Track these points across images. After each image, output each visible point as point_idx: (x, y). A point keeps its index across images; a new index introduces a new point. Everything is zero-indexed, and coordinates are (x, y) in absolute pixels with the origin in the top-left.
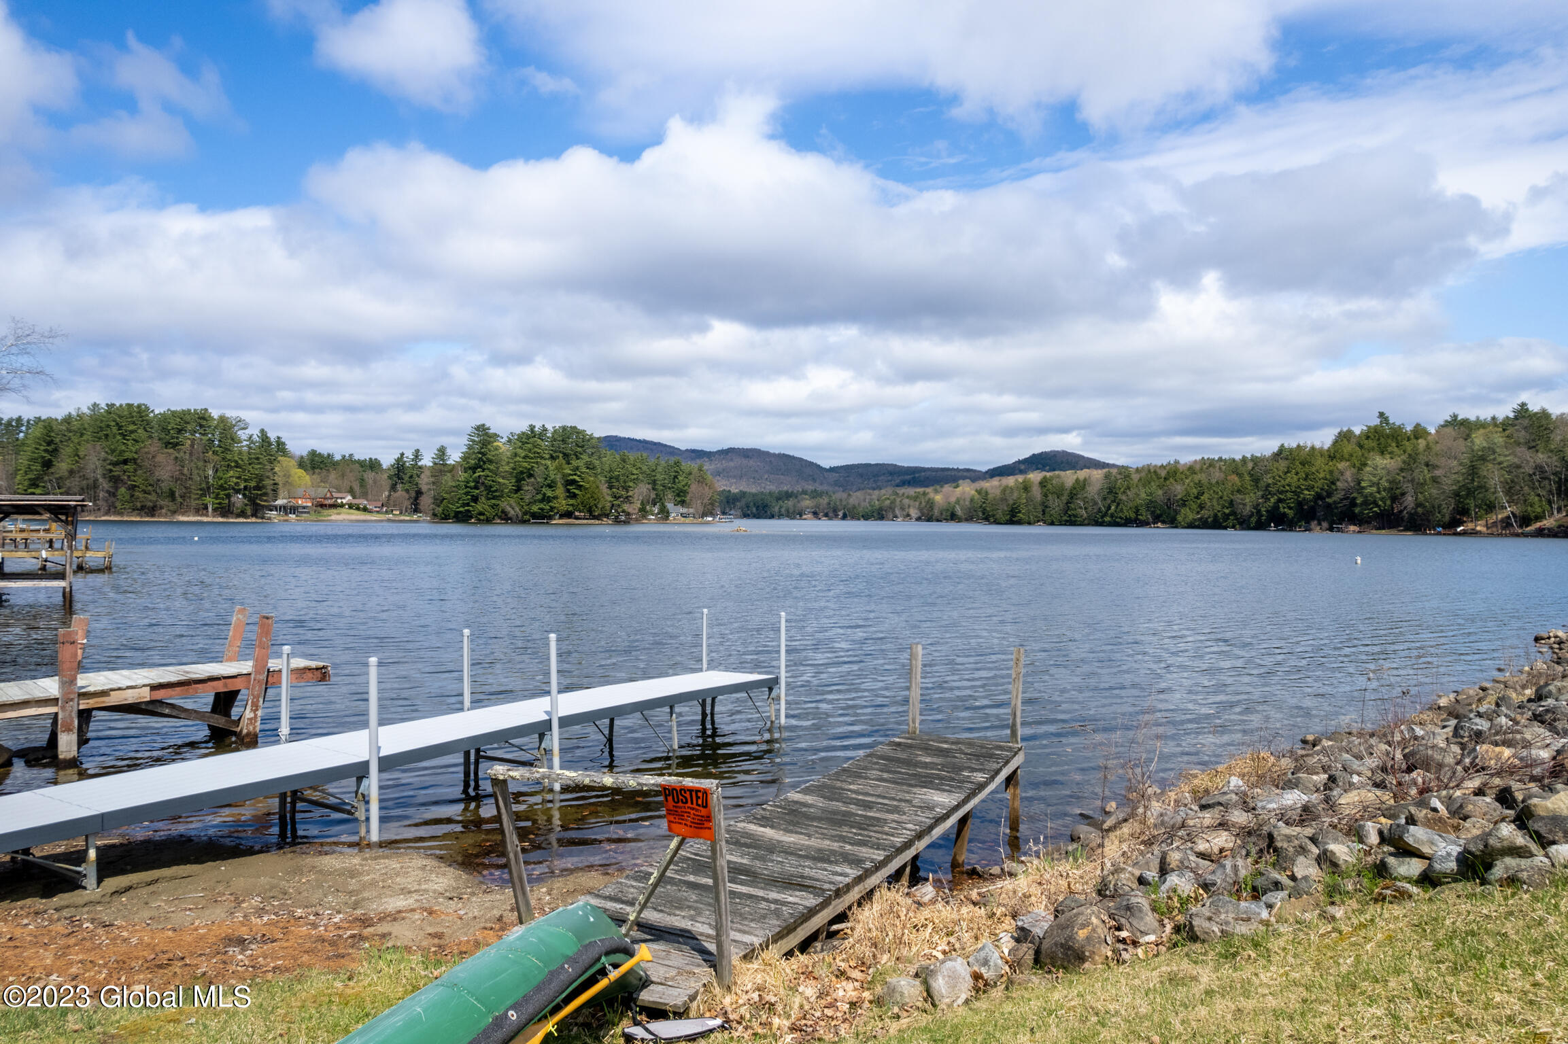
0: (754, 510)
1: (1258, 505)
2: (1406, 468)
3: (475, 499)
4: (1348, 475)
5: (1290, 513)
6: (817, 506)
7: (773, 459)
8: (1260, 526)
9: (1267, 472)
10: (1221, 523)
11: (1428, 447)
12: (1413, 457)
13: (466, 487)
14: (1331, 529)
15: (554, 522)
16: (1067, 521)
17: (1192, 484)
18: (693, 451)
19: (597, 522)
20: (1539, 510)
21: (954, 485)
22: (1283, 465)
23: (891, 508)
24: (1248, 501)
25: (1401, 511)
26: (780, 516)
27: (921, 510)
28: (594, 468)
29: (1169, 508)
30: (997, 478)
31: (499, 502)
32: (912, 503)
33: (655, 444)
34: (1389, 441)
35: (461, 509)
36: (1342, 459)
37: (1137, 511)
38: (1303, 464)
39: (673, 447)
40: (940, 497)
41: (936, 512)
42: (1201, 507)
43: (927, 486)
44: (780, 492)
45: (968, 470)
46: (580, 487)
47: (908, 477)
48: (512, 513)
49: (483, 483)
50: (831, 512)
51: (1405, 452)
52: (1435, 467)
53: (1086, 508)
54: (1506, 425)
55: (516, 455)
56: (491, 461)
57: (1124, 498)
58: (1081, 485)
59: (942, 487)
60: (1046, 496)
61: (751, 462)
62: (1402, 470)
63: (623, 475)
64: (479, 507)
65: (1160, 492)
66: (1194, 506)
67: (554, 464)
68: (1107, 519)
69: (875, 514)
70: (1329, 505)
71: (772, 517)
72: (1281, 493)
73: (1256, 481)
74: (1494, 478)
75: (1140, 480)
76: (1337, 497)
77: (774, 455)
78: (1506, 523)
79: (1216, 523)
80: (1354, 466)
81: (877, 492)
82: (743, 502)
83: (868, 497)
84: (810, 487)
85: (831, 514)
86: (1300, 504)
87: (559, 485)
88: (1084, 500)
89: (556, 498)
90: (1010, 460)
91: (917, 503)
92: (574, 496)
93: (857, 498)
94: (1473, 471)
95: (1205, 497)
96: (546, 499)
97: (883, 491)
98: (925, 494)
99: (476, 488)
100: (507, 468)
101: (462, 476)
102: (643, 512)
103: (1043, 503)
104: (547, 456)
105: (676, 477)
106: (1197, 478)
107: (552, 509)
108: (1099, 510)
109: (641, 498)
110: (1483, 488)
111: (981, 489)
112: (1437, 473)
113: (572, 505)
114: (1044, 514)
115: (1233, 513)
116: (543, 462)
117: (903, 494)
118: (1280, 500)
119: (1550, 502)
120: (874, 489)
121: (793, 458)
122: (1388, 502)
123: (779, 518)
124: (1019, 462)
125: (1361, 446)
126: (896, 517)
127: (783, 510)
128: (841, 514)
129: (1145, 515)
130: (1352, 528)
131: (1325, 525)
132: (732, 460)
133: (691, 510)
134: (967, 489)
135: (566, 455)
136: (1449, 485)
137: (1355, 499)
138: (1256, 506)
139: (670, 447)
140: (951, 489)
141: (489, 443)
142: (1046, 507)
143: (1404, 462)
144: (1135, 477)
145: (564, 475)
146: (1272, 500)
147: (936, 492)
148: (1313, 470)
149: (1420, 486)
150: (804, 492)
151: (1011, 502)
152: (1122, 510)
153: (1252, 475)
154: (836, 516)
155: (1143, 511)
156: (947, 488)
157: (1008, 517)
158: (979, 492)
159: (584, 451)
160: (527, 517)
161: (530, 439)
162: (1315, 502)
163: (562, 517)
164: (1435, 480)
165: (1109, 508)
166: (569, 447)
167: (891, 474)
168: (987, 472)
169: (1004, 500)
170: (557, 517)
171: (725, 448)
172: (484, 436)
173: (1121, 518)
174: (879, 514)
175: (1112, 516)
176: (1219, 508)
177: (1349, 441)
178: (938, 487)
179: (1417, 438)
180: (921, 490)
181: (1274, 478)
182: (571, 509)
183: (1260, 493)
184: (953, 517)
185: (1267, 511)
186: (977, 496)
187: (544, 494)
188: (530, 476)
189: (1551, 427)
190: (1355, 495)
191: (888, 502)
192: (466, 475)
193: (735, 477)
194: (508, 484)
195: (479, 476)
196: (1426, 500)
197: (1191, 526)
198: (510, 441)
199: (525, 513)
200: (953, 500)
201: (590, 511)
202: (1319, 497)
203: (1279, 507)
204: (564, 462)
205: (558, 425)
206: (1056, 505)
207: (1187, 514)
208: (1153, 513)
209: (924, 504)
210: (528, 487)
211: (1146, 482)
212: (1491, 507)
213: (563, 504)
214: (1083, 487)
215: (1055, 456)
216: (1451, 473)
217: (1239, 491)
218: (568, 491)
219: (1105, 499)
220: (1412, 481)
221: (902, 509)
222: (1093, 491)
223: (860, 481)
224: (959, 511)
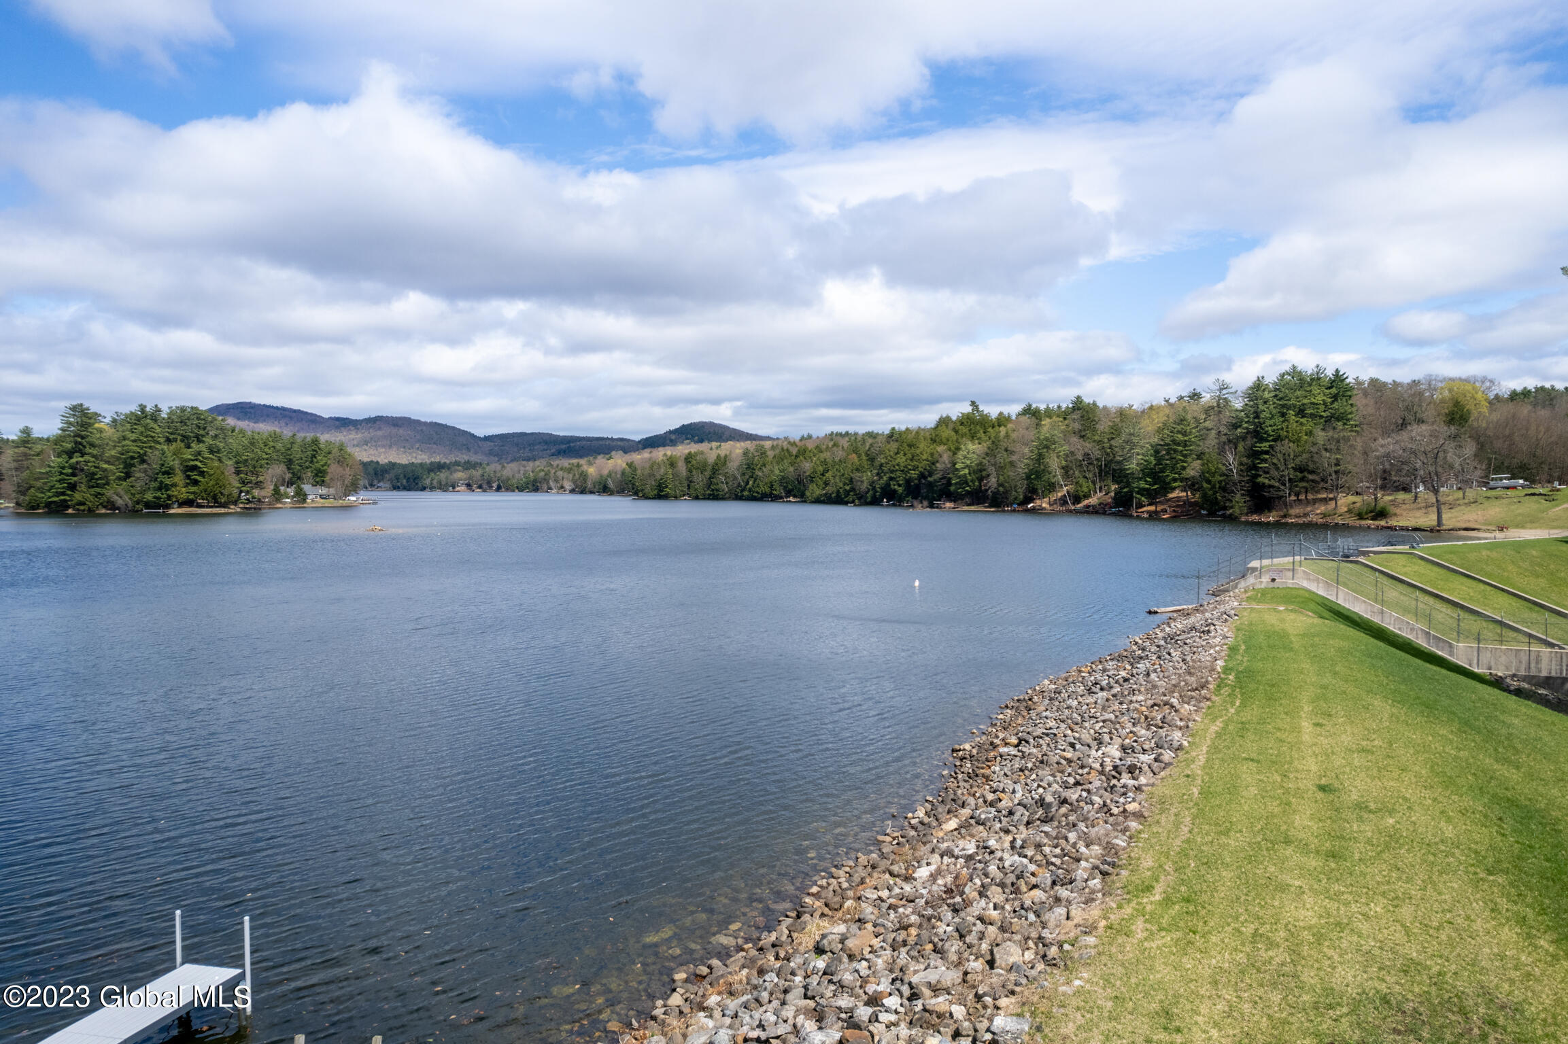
0: (404, 481)
1: (873, 482)
2: (990, 453)
3: (73, 487)
4: (946, 458)
5: (900, 490)
6: (470, 478)
7: (424, 428)
8: (875, 502)
9: (881, 452)
10: (842, 499)
11: (1007, 436)
12: (995, 443)
13: (61, 473)
14: (931, 506)
15: (172, 511)
16: (710, 495)
17: (818, 462)
18: (338, 419)
19: (223, 510)
20: (1086, 490)
21: (607, 456)
22: (894, 446)
23: (546, 480)
24: (866, 479)
25: (987, 490)
26: (432, 488)
27: (574, 482)
28: (219, 451)
29: (799, 483)
30: (648, 450)
31: (104, 491)
32: (566, 475)
33: (295, 411)
34: (978, 427)
35: (55, 499)
36: (941, 443)
37: (771, 487)
38: (910, 446)
39: (315, 415)
40: (595, 468)
41: (589, 485)
42: (826, 484)
43: (581, 457)
44: (432, 463)
45: (622, 440)
46: (202, 474)
47: (563, 447)
48: (119, 502)
49: (82, 470)
50: (484, 485)
51: (990, 438)
52: (1012, 453)
53: (727, 483)
54: (1065, 415)
55: (125, 438)
56: (92, 445)
57: (760, 474)
58: (722, 462)
59: (595, 458)
60: (690, 471)
61: (401, 431)
62: (987, 454)
63: (252, 459)
64: (78, 496)
65: (791, 469)
66: (821, 483)
67: (171, 448)
68: (746, 493)
69: (530, 486)
70: (930, 484)
71: (423, 489)
72: (892, 472)
73: (872, 460)
74: (1054, 463)
75: (775, 457)
76: (936, 477)
77: (425, 423)
78: (1063, 501)
79: (837, 500)
80: (950, 450)
81: (531, 464)
82: (392, 475)
83: (522, 468)
84: (463, 457)
85: (485, 486)
86: (908, 481)
87: (178, 471)
88: (725, 475)
89: (174, 485)
90: (661, 430)
91: (571, 476)
92: (196, 483)
93: (513, 470)
94: (1040, 457)
95: (828, 475)
96: (162, 487)
97: (537, 463)
98: (578, 466)
99: (74, 475)
100: (113, 452)
101: (55, 461)
102: (277, 495)
103: (688, 478)
104: (162, 440)
105: (314, 456)
106: (822, 456)
107: (169, 497)
108: (739, 485)
109: (275, 480)
110: (1046, 471)
111: (632, 463)
112: (1014, 458)
113: (193, 493)
114: (689, 488)
115: (853, 489)
116: (158, 446)
117: (558, 466)
118: (891, 479)
119: (1094, 483)
120: (529, 460)
121: (446, 426)
122: (977, 484)
123: (431, 490)
124: (670, 432)
125: (956, 432)
126: (551, 489)
127: (435, 482)
128: (495, 485)
129: (779, 490)
130: (948, 505)
131: (926, 503)
132: (380, 429)
133: (332, 491)
134: (619, 461)
135: (185, 438)
136: (1022, 469)
137: (950, 479)
138: (872, 483)
139: (311, 414)
140: (604, 460)
141: (90, 425)
142: (691, 482)
143: (989, 448)
144: (770, 454)
145: (183, 461)
146: (885, 478)
147: (590, 464)
148: (918, 452)
149: (1000, 469)
150: (457, 463)
151: (659, 477)
152: (758, 486)
153: (868, 455)
154: (491, 487)
155: (776, 486)
156: (600, 460)
157: (656, 492)
158: (630, 465)
159: (208, 434)
160: (139, 507)
161: (143, 419)
162: (920, 480)
163: (181, 505)
164: (1012, 464)
165: (747, 483)
166: (189, 430)
167: (546, 443)
168: (639, 442)
169: (652, 475)
170: (175, 506)
171: (373, 416)
172: (82, 419)
173: (757, 493)
174: (534, 486)
175: (750, 490)
176: (841, 485)
177: (947, 426)
178: (591, 458)
179: (999, 426)
180: (575, 461)
181: (886, 458)
182: (191, 497)
183: (876, 471)
184: (604, 489)
185: (881, 488)
186: (628, 469)
187: (161, 482)
188: (143, 461)
189: (1097, 419)
190: (951, 476)
191: (542, 474)
192: (59, 460)
193: (383, 446)
194: (115, 470)
195: (77, 462)
196: (1005, 481)
197: (818, 501)
198: (114, 421)
199: (138, 502)
200: (605, 472)
201: (215, 498)
202: (922, 476)
203: (890, 485)
204: (182, 445)
205: (174, 405)
206: (700, 479)
207: (815, 490)
208: (785, 488)
209: (577, 476)
210: (139, 472)
211: (779, 459)
212: (1052, 487)
213: (182, 492)
214: (725, 463)
215: (703, 426)
216: (1023, 458)
217: (857, 470)
218: (188, 477)
219: (744, 474)
220: (994, 465)
221: (556, 481)
222: (733, 466)
223: (515, 450)
224: (611, 484)
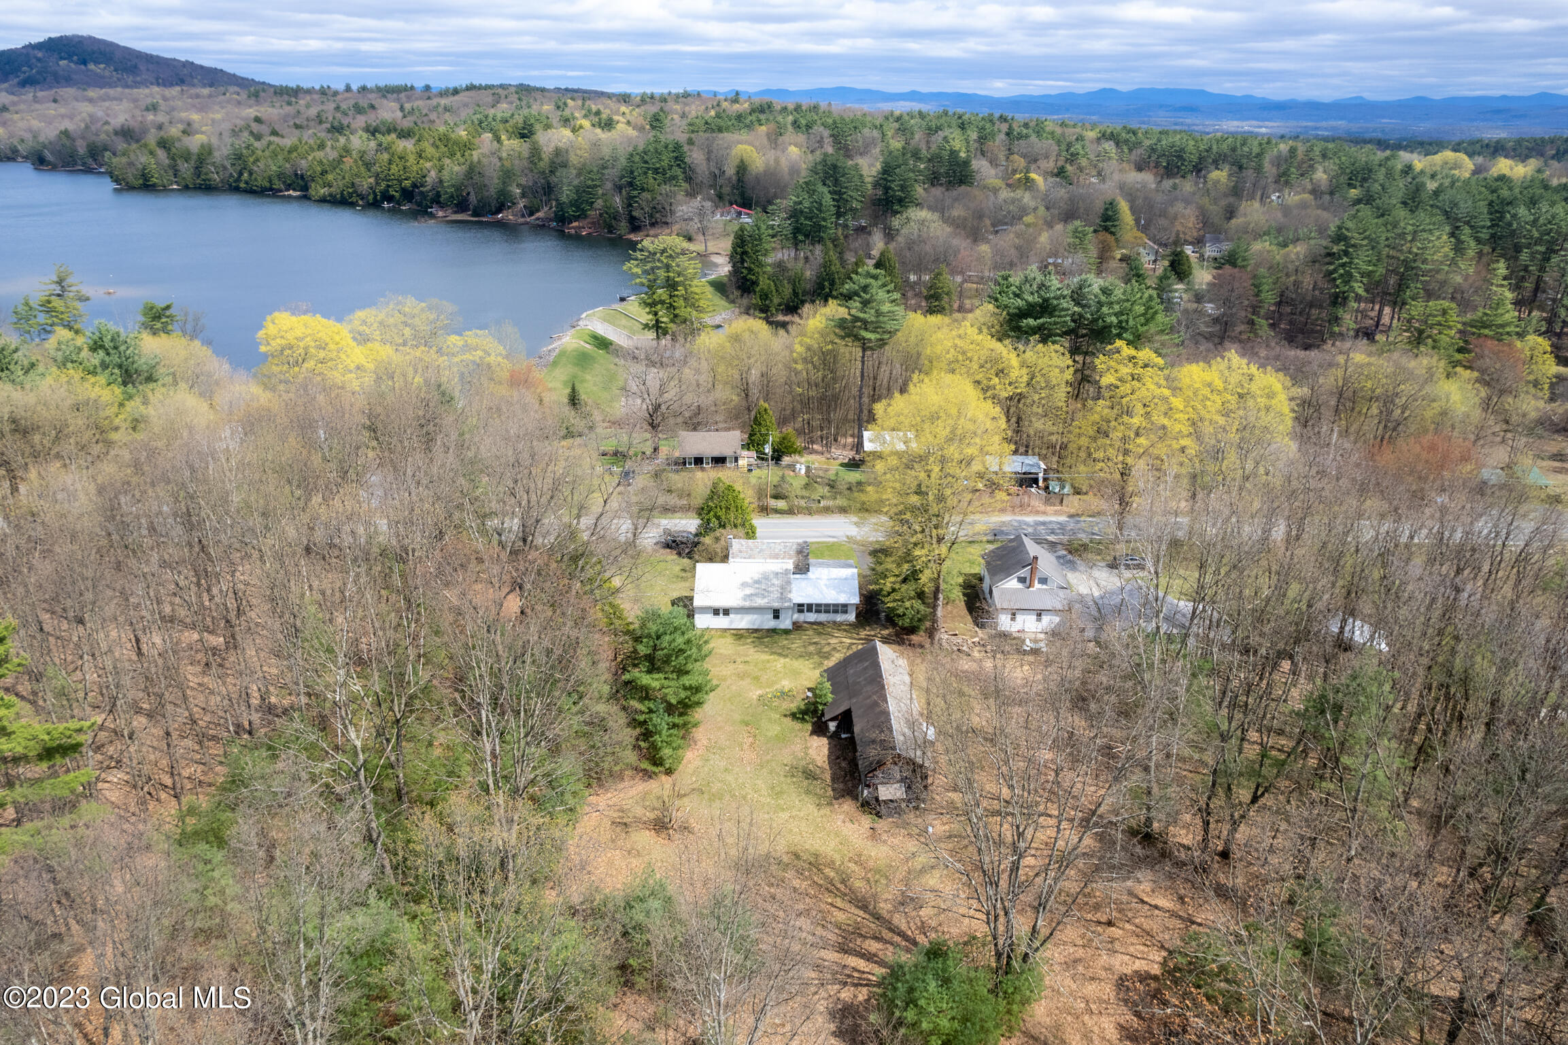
1: (373, 187)
2: (468, 174)
4: (433, 173)
5: (397, 196)
8: (377, 204)
9: (376, 162)
11: (479, 161)
12: (471, 166)
16: (201, 184)
17: (313, 162)
20: (536, 205)
22: (387, 157)
24: (366, 183)
25: (469, 205)
29: (299, 180)
34: (455, 150)
36: (426, 160)
37: (270, 181)
38: (401, 158)
42: (329, 185)
51: (466, 161)
52: (485, 177)
53: (217, 173)
57: (253, 166)
62: (466, 175)
65: (288, 165)
66: (322, 183)
68: (243, 185)
70: (422, 192)
72: (388, 180)
73: (369, 169)
76: (427, 188)
78: (522, 213)
79: (342, 200)
80: (435, 167)
86: (403, 189)
88: (214, 165)
95: (328, 176)
106: (317, 155)
108: (231, 176)
110: (509, 194)
112: (486, 181)
115: (355, 192)
118: (388, 186)
119: (541, 200)
122: (460, 198)
125: (436, 148)
129: (278, 185)
130: (439, 215)
136: (493, 190)
137: (439, 192)
143: (466, 169)
144: (259, 146)
146: (382, 185)
149: (477, 189)
152: (255, 179)
153: (363, 161)
155: (274, 180)
162: (413, 189)
164: (485, 186)
165: (241, 175)
173: (256, 187)
175: (246, 183)
176: (343, 187)
183: (374, 178)
185: (381, 193)
190: (439, 189)
196: (482, 199)
197: (323, 200)
202: (414, 185)
203: (388, 191)
206: (186, 168)
207: (318, 191)
208: (284, 183)
212: (514, 205)
214: (210, 153)
217: (357, 175)
219: (234, 165)
220: (472, 185)
222: (221, 155)
224: (48, 156)
